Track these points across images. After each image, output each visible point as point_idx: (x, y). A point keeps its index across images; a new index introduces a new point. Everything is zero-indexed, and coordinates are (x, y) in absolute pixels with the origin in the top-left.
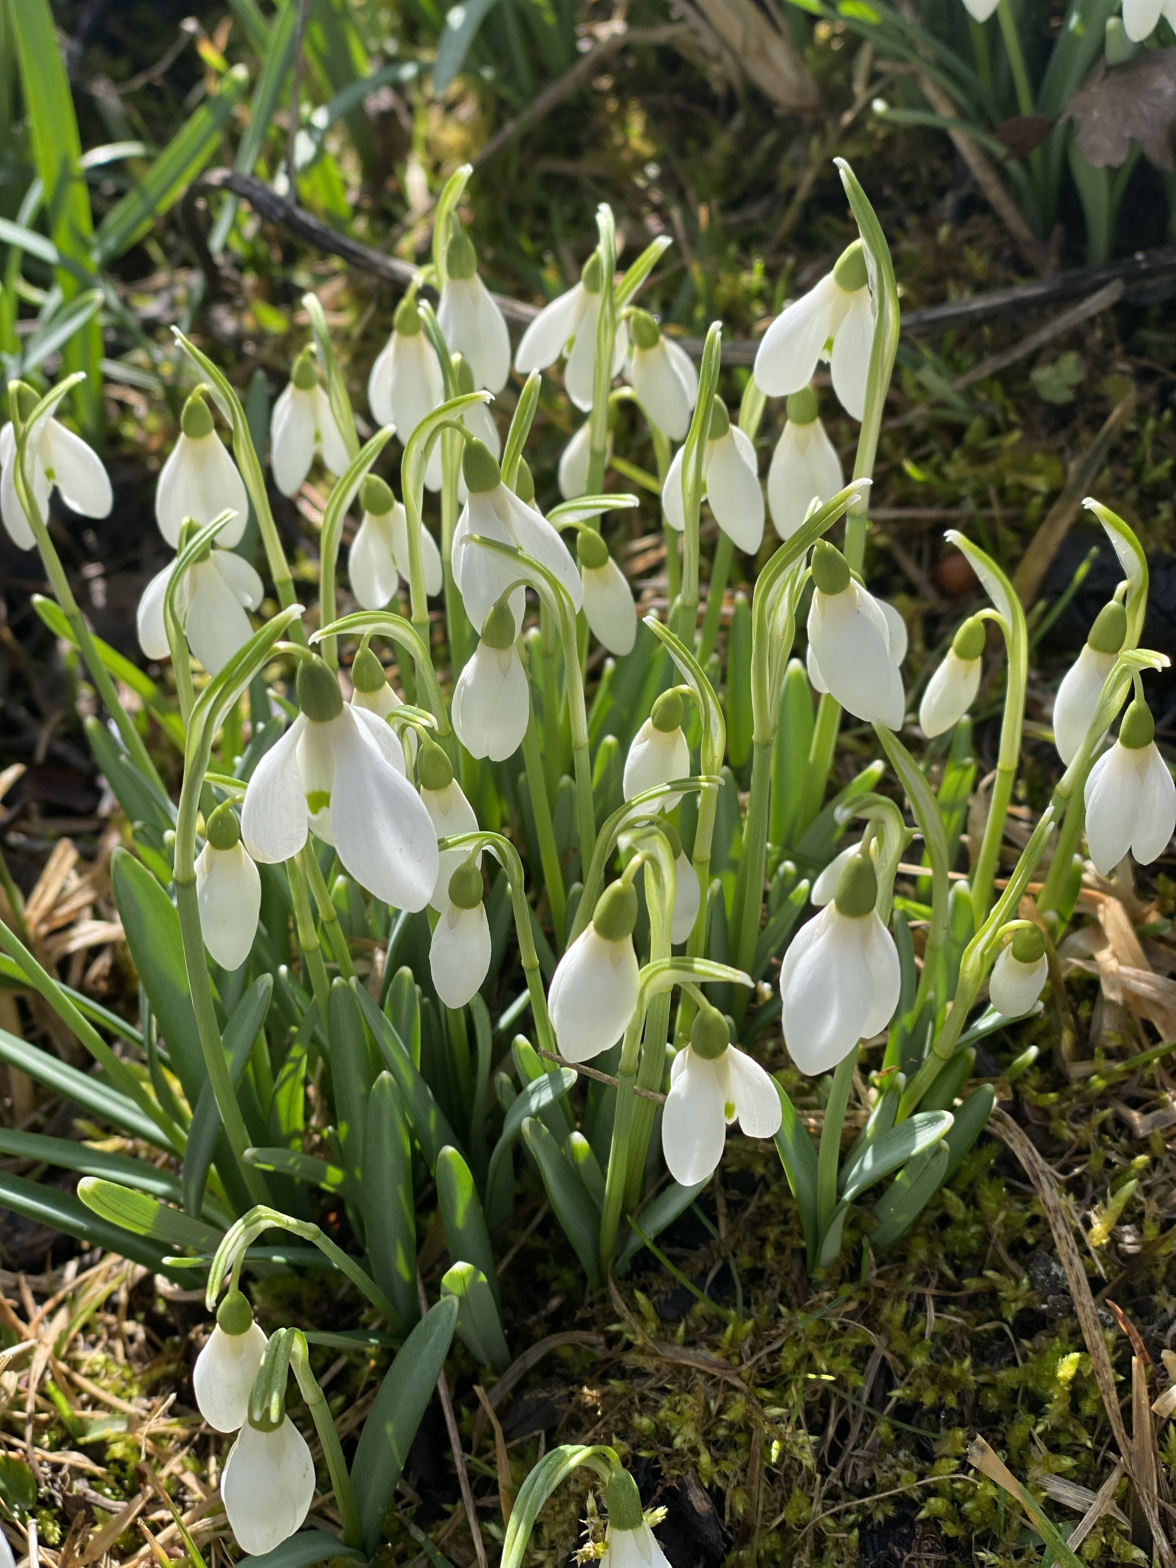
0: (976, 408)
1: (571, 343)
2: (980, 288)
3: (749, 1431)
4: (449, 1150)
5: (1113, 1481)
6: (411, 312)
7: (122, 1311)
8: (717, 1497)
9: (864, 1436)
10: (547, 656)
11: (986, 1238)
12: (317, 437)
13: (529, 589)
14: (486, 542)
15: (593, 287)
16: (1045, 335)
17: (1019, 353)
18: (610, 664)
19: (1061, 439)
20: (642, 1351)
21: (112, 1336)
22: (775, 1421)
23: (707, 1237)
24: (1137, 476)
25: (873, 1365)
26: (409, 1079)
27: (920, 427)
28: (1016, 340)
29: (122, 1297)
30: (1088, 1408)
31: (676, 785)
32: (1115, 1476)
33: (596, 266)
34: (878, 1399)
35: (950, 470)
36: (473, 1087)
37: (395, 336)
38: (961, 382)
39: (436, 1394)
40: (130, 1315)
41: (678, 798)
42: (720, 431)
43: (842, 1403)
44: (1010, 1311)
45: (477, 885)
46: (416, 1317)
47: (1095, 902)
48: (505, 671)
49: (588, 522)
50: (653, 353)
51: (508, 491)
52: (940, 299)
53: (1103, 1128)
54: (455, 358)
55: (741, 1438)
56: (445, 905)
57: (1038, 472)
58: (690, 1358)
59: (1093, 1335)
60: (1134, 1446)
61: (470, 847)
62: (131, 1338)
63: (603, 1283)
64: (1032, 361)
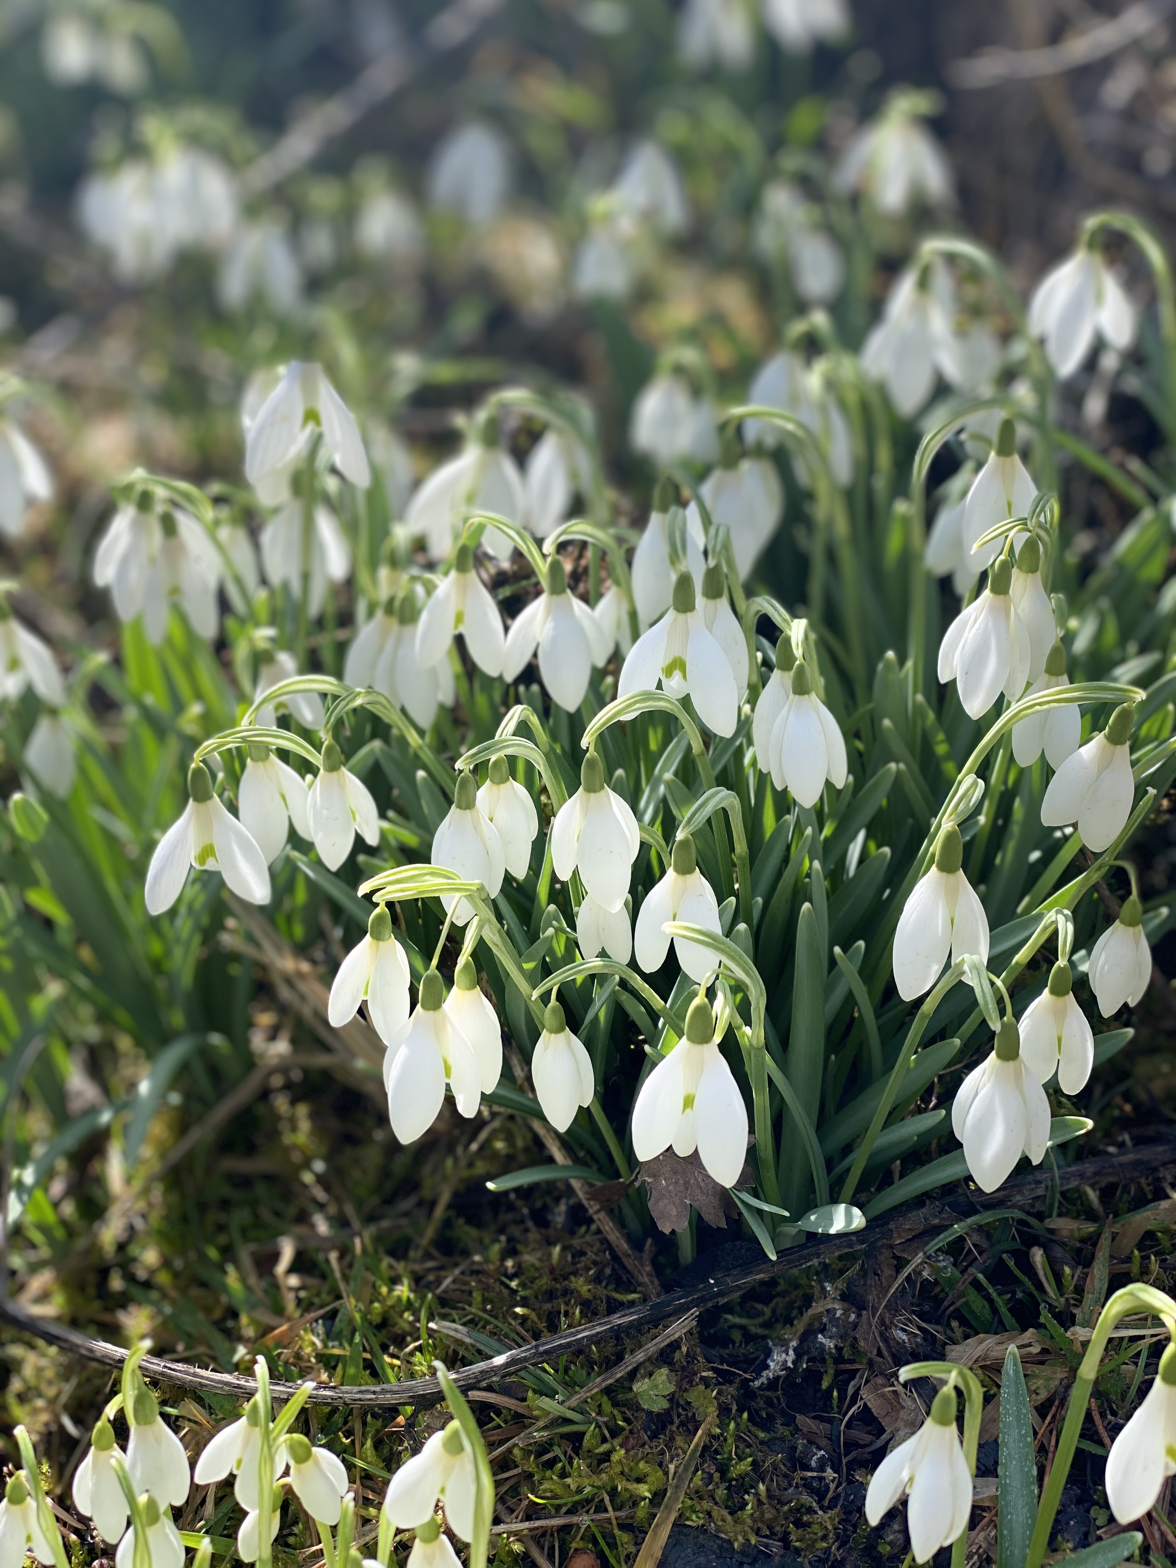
0: (588, 1420)
1: (238, 1462)
16: (640, 1356)
19: (660, 1446)
28: (620, 1357)
52: (554, 1326)
64: (632, 1376)
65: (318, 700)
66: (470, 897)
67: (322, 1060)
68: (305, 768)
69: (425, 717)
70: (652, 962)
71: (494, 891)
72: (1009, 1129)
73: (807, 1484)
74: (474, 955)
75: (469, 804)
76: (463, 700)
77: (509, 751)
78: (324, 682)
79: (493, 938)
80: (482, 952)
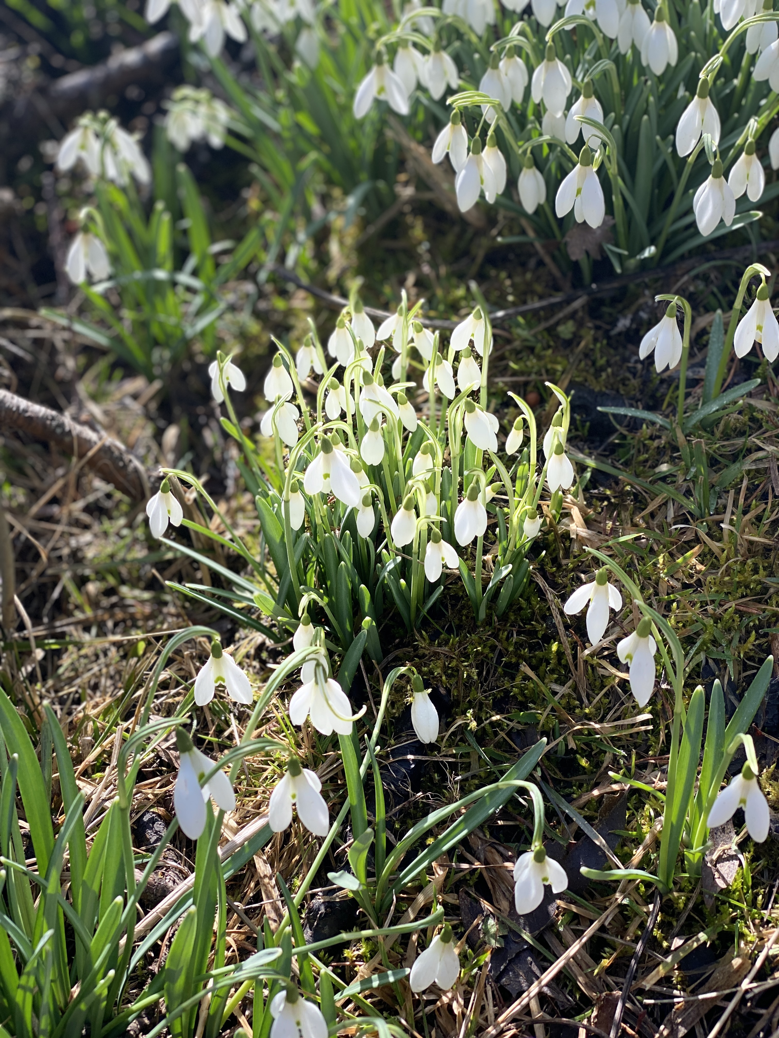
0: (538, 341)
1: (394, 331)
2: (541, 297)
3: (458, 671)
4: (363, 586)
5: (570, 683)
6: (342, 321)
7: (252, 658)
8: (448, 691)
9: (494, 674)
10: (389, 433)
11: (533, 613)
12: (312, 362)
13: (383, 415)
14: (370, 400)
15: (401, 315)
16: (561, 315)
17: (552, 321)
18: (411, 435)
19: (567, 352)
20: (424, 648)
21: (249, 666)
22: (466, 666)
23: (444, 615)
24: (594, 363)
25: (497, 652)
26: (349, 565)
27: (519, 348)
28: (552, 315)
29: (252, 652)
30: (563, 662)
31: (428, 471)
32: (571, 681)
33: (401, 309)
34: (499, 662)
35: (529, 363)
36: (369, 570)
37: (337, 329)
38: (533, 332)
39: (359, 665)
40: (254, 659)
41: (430, 474)
42: (440, 363)
43: (488, 664)
44: (540, 635)
45: (370, 500)
46: (353, 639)
47: (570, 508)
48: (376, 438)
49: (401, 391)
50: (421, 334)
51: (375, 383)
52: (524, 302)
53: (572, 579)
54: (358, 339)
55: (455, 673)
56: (360, 507)
57: (559, 363)
58: (439, 650)
59: (564, 639)
60: (578, 673)
61: (368, 489)
62: (255, 667)
63: (412, 631)
64: (557, 324)
65: (430, 21)
66: (494, 107)
67: (428, 196)
68: (425, 52)
69: (480, 28)
70: (572, 140)
71: (507, 109)
72: (714, 208)
73: (629, 369)
74: (495, 131)
75: (496, 67)
76: (499, 23)
77: (515, 43)
78: (433, 11)
79: (504, 125)
80: (498, 130)
